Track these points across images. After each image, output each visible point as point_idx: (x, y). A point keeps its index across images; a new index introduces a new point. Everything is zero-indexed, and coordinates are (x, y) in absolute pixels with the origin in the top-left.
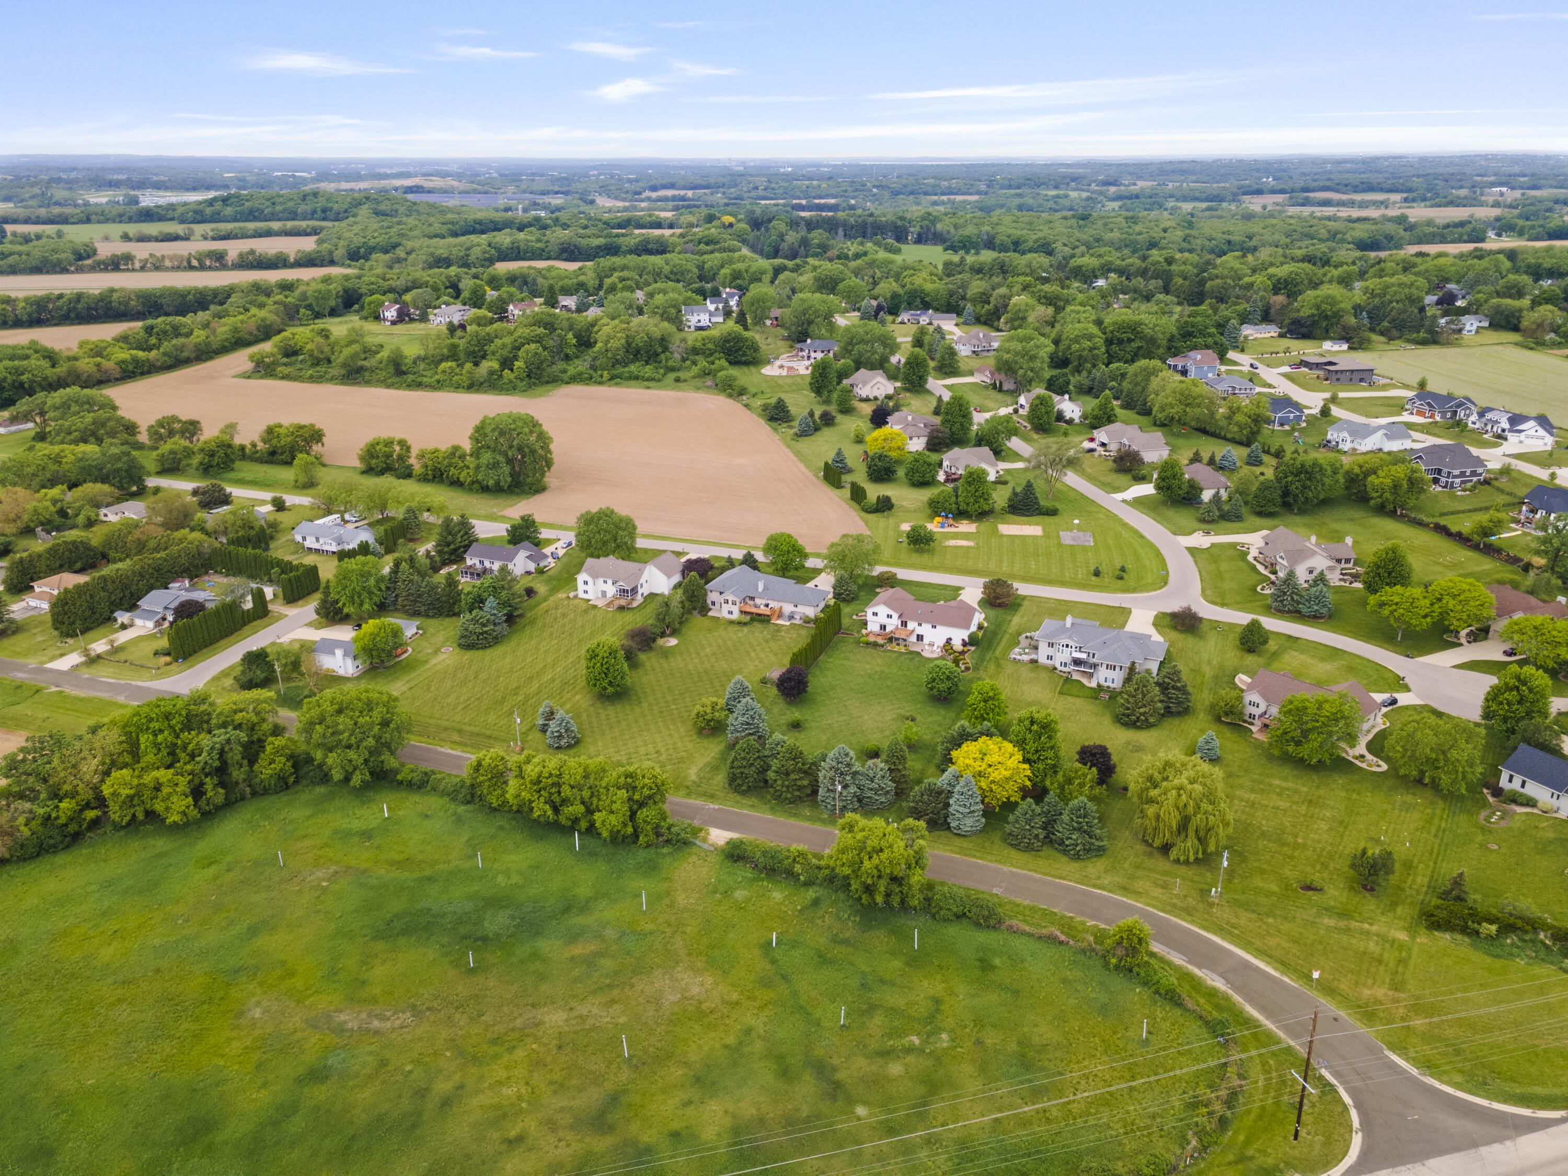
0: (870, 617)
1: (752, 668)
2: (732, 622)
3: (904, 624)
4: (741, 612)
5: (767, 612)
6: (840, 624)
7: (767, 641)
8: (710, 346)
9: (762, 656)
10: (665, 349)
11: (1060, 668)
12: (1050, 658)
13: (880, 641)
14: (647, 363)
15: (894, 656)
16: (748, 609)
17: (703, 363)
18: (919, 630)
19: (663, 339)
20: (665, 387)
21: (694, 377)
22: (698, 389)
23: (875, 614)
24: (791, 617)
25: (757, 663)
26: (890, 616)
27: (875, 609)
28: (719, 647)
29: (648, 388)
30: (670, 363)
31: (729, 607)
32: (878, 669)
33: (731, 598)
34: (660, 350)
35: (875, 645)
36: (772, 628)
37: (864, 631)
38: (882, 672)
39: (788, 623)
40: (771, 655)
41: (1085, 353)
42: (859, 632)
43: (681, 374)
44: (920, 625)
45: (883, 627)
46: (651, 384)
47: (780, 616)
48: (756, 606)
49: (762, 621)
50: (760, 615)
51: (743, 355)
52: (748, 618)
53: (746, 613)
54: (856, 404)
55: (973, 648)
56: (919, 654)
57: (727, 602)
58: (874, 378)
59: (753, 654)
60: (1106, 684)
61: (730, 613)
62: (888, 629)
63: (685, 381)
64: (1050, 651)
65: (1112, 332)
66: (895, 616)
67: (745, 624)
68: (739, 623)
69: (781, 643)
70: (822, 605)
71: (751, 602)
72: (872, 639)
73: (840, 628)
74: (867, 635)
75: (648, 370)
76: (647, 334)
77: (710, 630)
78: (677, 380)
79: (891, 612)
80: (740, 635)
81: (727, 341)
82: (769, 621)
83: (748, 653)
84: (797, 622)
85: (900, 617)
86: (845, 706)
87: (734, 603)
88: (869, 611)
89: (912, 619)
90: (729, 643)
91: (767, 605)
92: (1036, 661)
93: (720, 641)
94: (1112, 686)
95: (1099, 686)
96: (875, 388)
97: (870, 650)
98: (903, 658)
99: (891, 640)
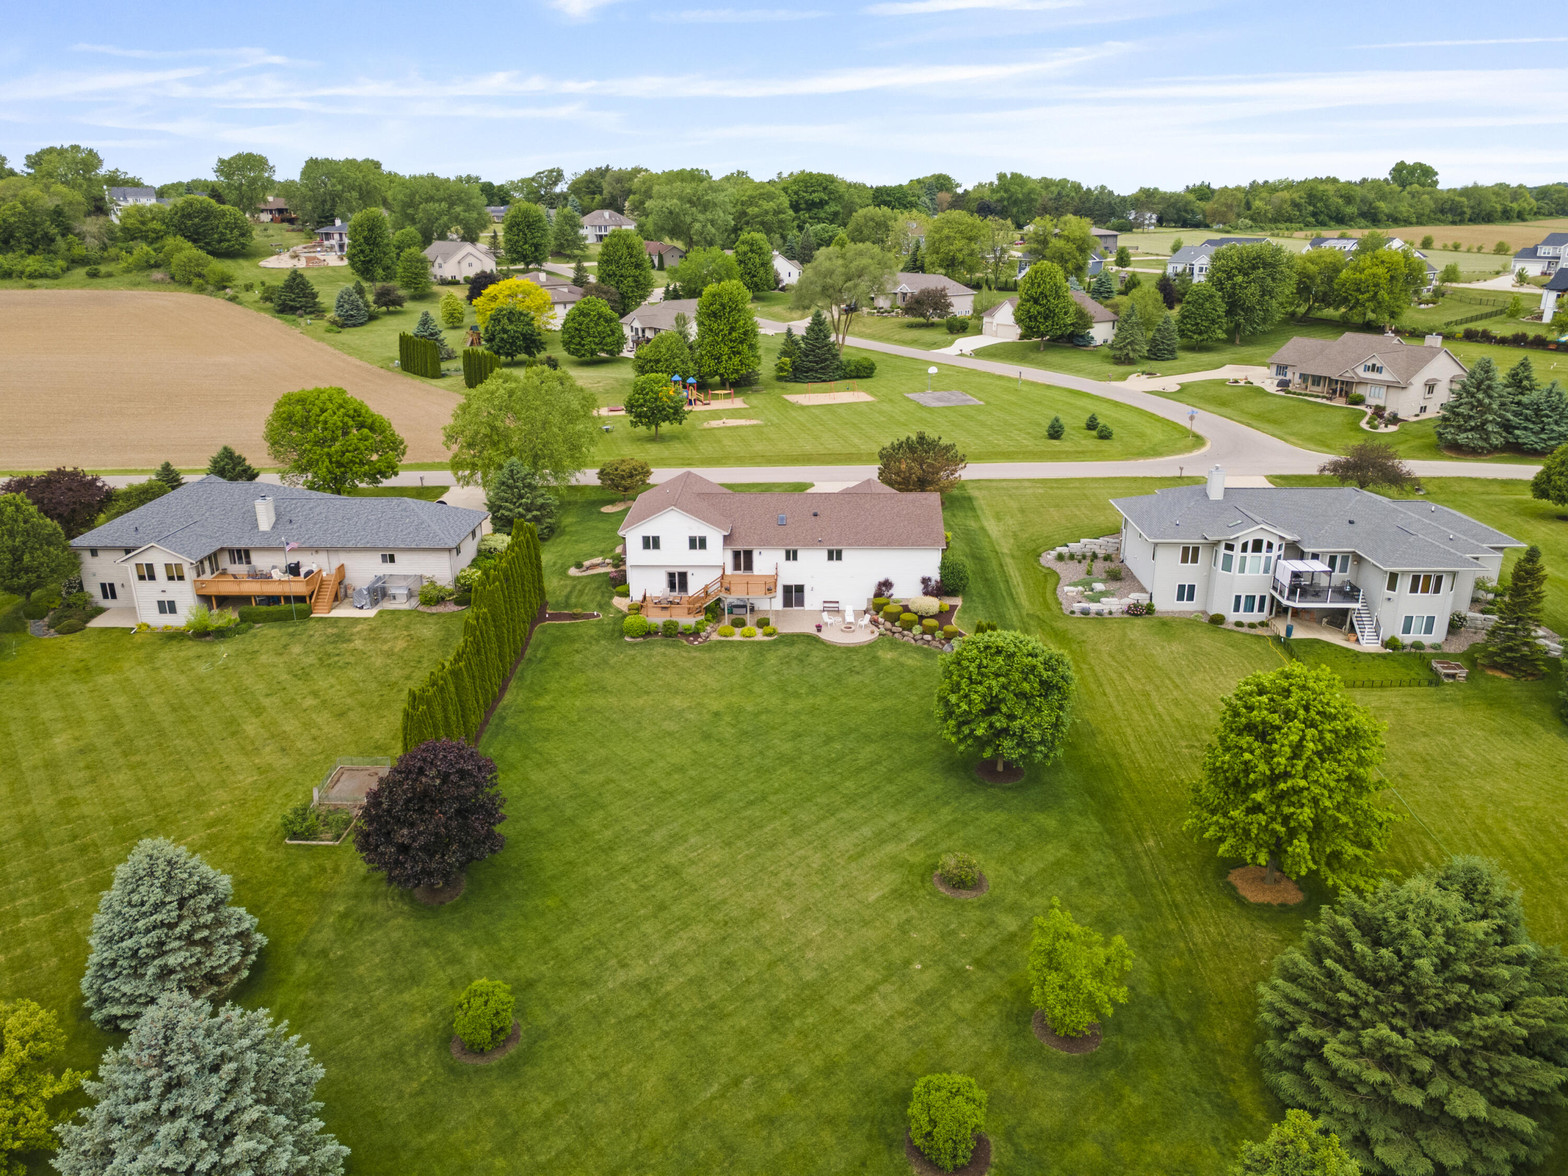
0: (635, 554)
1: (246, 779)
2: (173, 636)
3: (743, 560)
4: (206, 599)
5: (298, 587)
6: (541, 591)
7: (303, 675)
8: (156, 225)
9: (290, 726)
10: (66, 231)
11: (1232, 617)
12: (1186, 592)
13: (687, 621)
14: (30, 252)
15: (743, 657)
16: (228, 588)
17: (142, 249)
18: (791, 574)
19: (58, 213)
20: (68, 286)
21: (128, 271)
22: (137, 285)
23: (652, 543)
24: (378, 593)
25: (269, 755)
26: (697, 543)
27: (650, 528)
28: (113, 722)
29: (32, 287)
30: (78, 251)
31: (162, 588)
32: (716, 705)
33: (159, 558)
34: (53, 230)
35: (671, 632)
36: (317, 633)
37: (620, 603)
38: (737, 713)
39: (371, 613)
40: (321, 719)
41: (769, 218)
42: (604, 606)
43: (103, 269)
44: (792, 555)
45: (678, 581)
46: (37, 282)
47: (341, 594)
48: (256, 576)
49: (283, 618)
50: (272, 600)
51: (220, 241)
52: (231, 616)
53: (223, 601)
54: (436, 288)
55: (958, 601)
56: (811, 640)
57: (147, 574)
58: (459, 249)
59: (251, 728)
60: (1408, 639)
61: (168, 607)
62: (695, 586)
63: (110, 275)
64: (1190, 574)
65: (796, 193)
66: (715, 538)
67: (221, 634)
68: (202, 634)
69: (355, 674)
70: (470, 550)
71: (240, 569)
72: (656, 619)
73: (544, 606)
74: (638, 608)
75: (32, 263)
76: (24, 203)
77: (84, 671)
78: (94, 275)
79: (700, 529)
80: (202, 668)
81: (189, 216)
82: (305, 615)
83: (232, 726)
84: (402, 604)
85: (727, 539)
86: (671, 872)
87: (174, 574)
88: (633, 538)
89: (767, 543)
90: (156, 702)
91: (294, 570)
92: (1150, 610)
93: (120, 701)
94: (1427, 640)
95: (1392, 644)
96: (465, 264)
97: (660, 651)
98: (772, 659)
99: (714, 611)
